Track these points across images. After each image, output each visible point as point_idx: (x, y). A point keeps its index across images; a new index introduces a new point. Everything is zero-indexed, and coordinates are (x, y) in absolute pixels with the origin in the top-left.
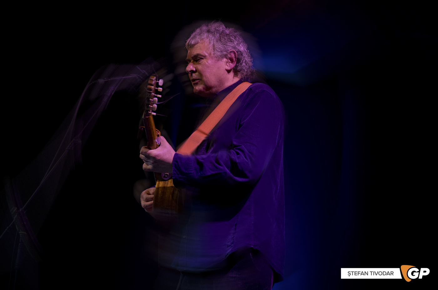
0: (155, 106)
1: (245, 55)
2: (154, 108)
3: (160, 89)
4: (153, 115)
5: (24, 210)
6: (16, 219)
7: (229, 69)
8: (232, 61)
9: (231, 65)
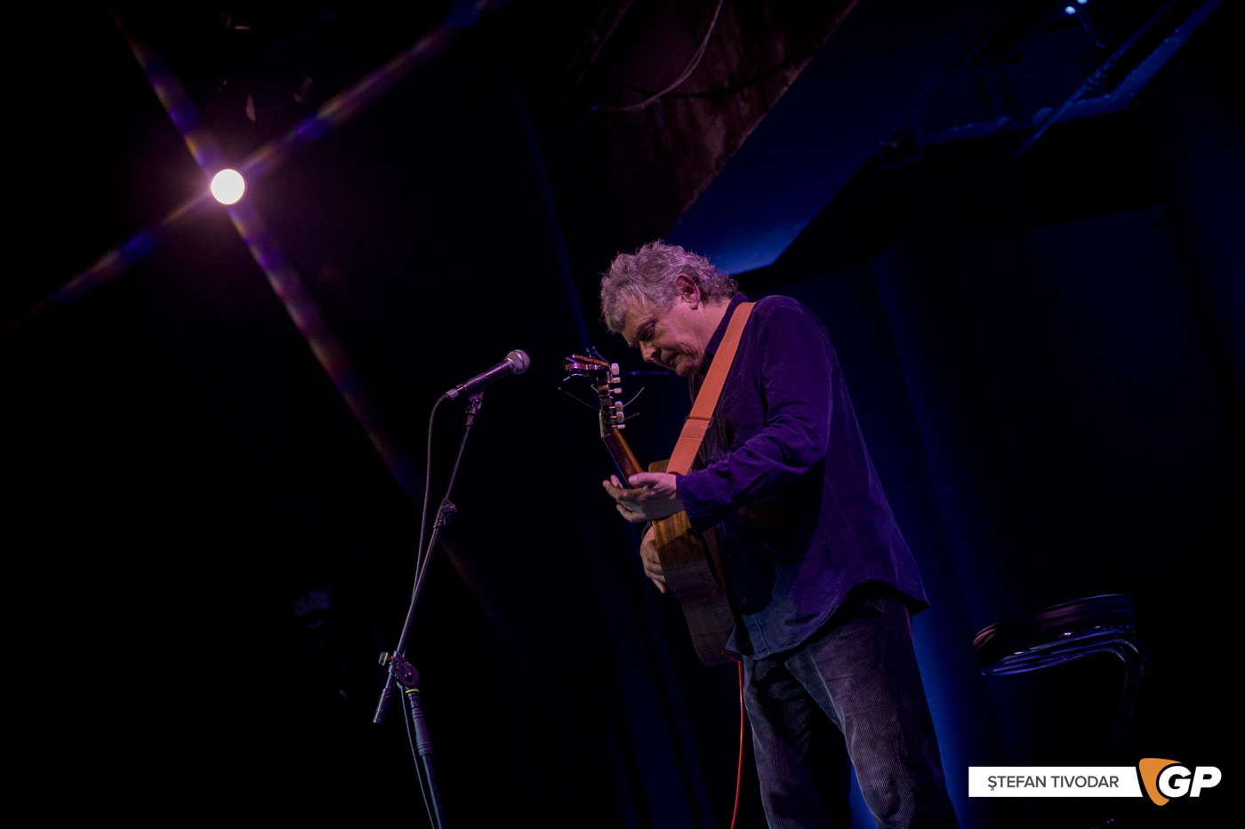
0: (621, 413)
1: (693, 264)
2: (620, 417)
3: (618, 391)
4: (621, 430)
5: (401, 652)
6: (393, 672)
7: (694, 304)
8: (689, 291)
9: (693, 296)
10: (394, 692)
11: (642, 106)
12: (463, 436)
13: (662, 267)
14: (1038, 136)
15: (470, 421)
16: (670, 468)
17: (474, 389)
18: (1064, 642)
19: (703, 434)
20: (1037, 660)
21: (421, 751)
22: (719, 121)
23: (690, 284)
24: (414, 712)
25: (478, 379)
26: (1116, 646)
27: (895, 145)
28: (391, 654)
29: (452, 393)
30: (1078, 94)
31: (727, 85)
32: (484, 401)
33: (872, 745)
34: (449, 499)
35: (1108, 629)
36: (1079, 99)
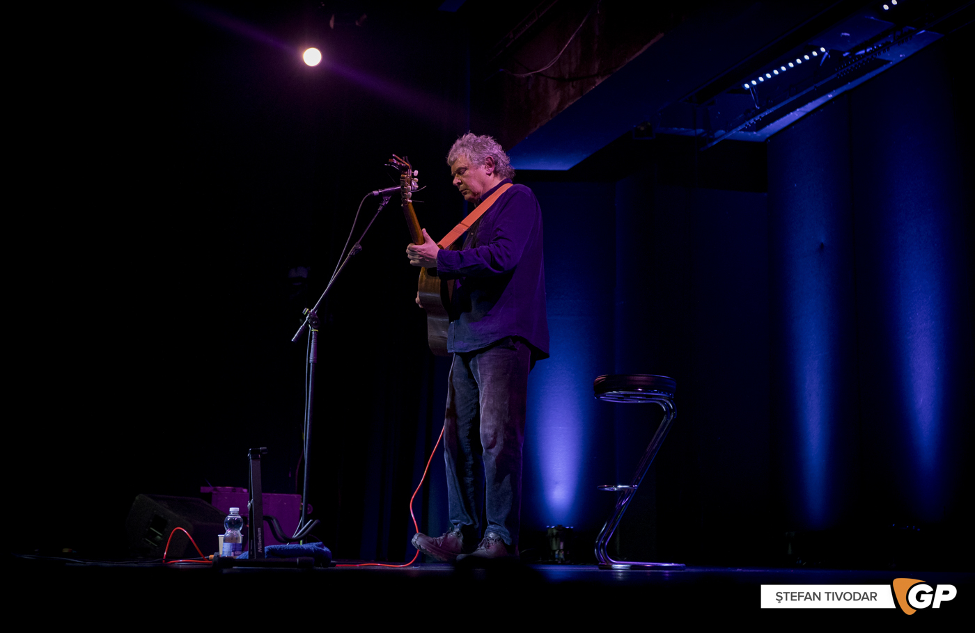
1: (500, 156)
5: (315, 310)
6: (309, 319)
7: (489, 172)
8: (490, 165)
9: (490, 169)
10: (306, 329)
11: (524, 76)
12: (375, 214)
13: (484, 148)
14: (715, 143)
15: (380, 209)
16: (439, 243)
17: (387, 194)
18: (638, 393)
19: (463, 232)
20: (623, 398)
21: (311, 361)
22: (558, 93)
23: (492, 163)
24: (313, 341)
25: (390, 189)
26: (663, 402)
27: (642, 129)
28: (310, 310)
29: (376, 192)
30: (740, 128)
31: (567, 77)
32: (390, 201)
33: (492, 412)
34: (360, 243)
35: (660, 393)
36: (741, 130)
